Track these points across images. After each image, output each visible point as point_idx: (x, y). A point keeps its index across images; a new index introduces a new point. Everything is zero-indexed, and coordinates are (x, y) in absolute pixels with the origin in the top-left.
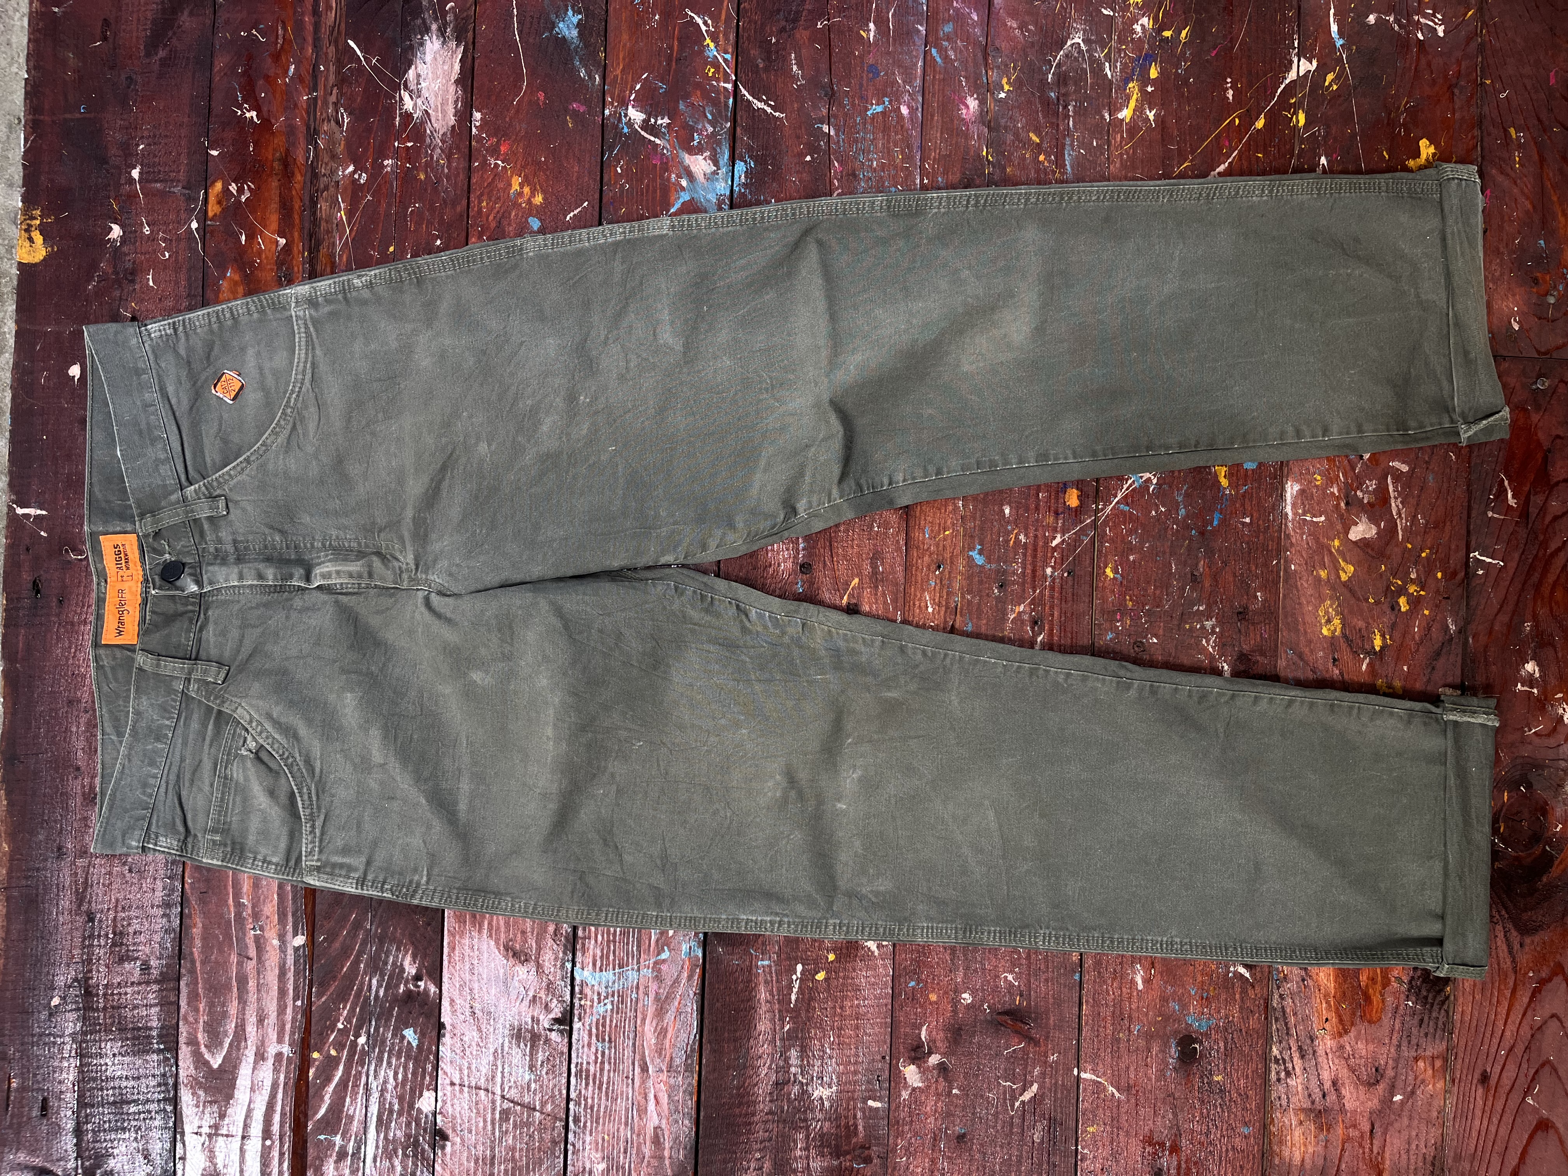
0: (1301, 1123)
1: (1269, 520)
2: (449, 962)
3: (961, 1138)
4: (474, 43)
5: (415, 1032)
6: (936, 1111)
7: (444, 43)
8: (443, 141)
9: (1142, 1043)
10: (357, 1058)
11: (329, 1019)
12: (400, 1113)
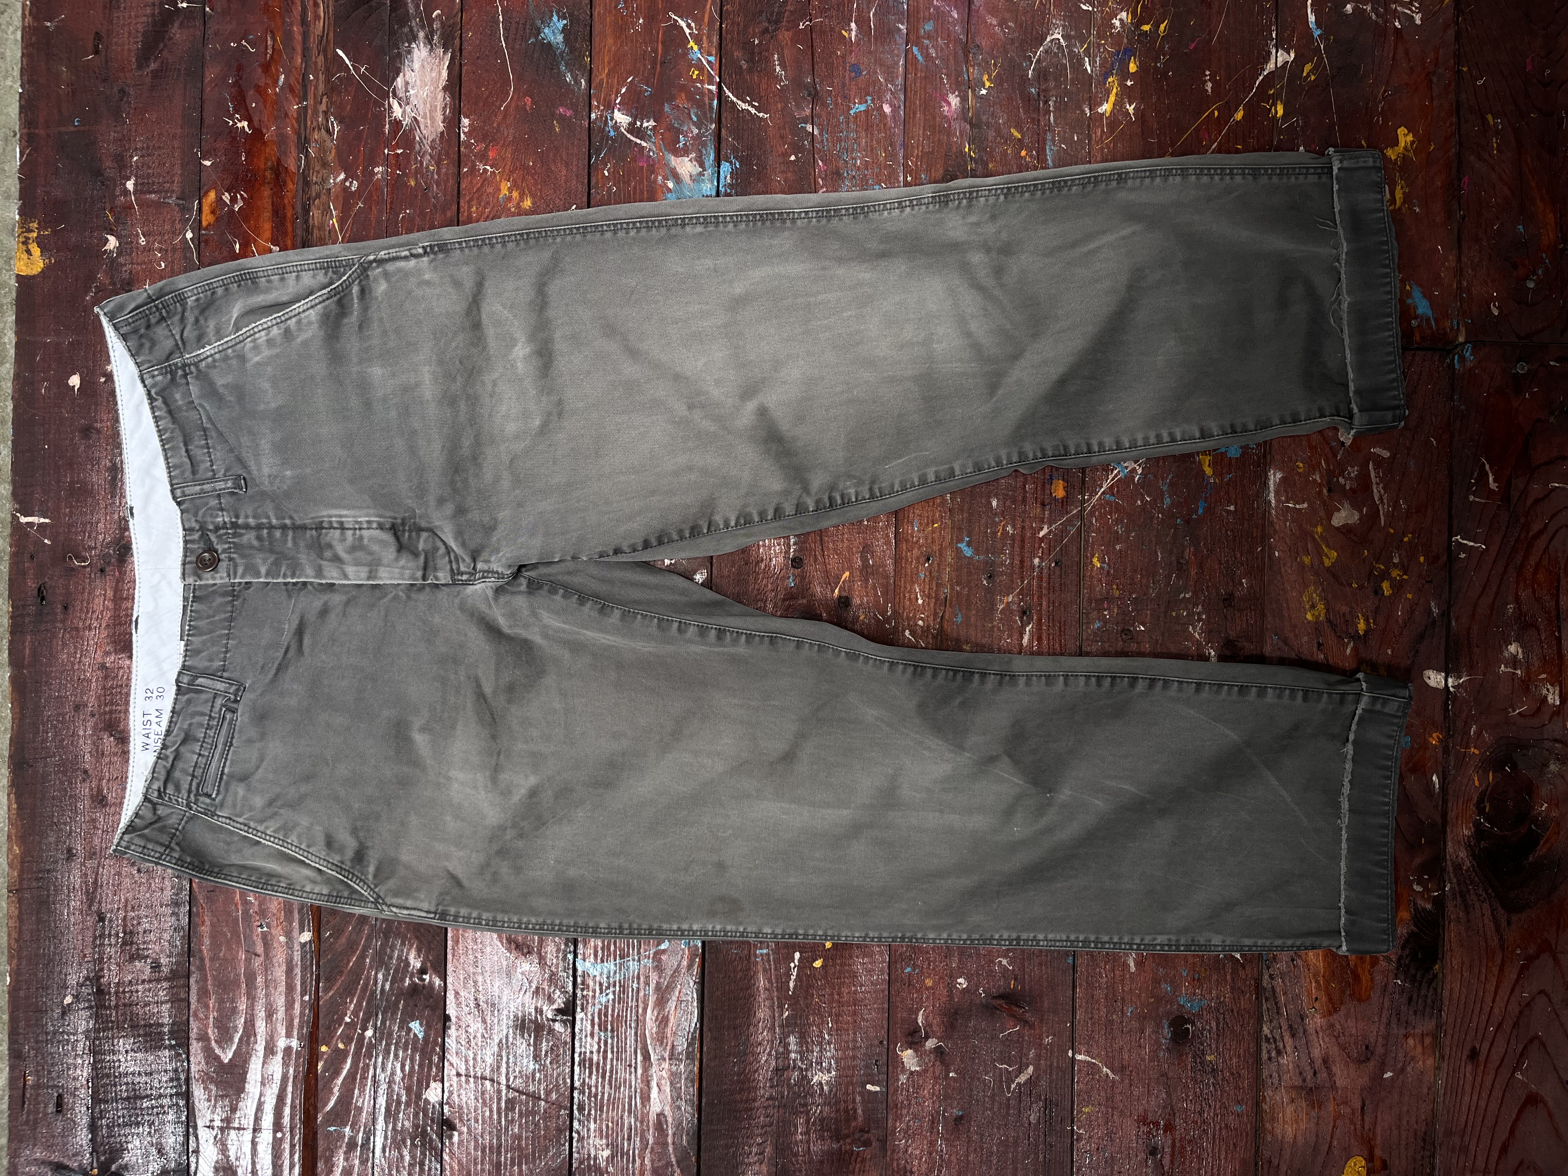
0: (1293, 1101)
1: (1253, 508)
2: (453, 956)
3: (959, 1119)
4: (461, 50)
5: (421, 1025)
6: (933, 1094)
7: (431, 50)
8: (432, 148)
9: (1135, 1024)
10: (365, 1051)
11: (337, 1013)
12: (408, 1104)
